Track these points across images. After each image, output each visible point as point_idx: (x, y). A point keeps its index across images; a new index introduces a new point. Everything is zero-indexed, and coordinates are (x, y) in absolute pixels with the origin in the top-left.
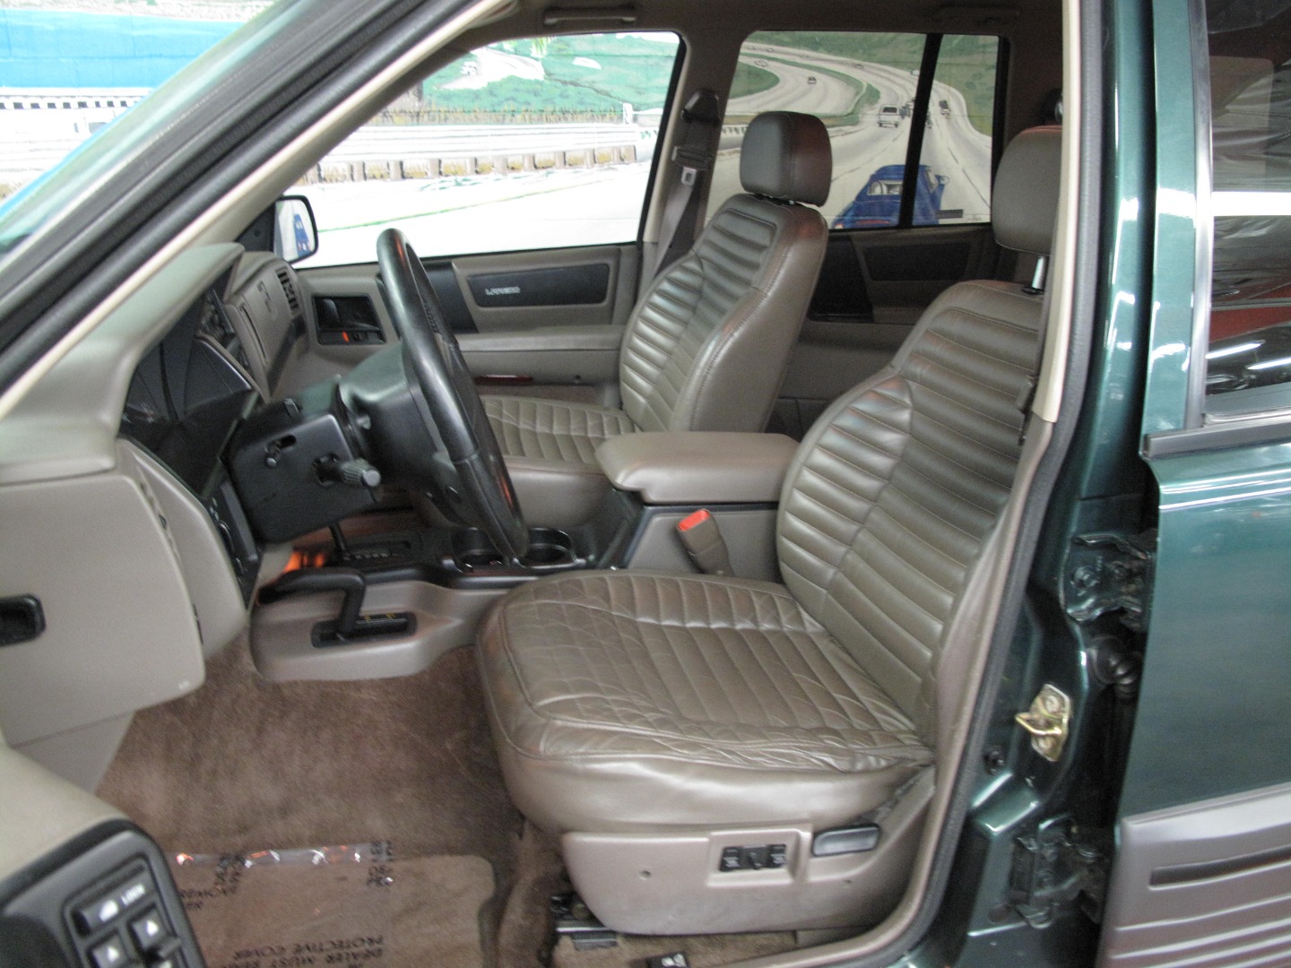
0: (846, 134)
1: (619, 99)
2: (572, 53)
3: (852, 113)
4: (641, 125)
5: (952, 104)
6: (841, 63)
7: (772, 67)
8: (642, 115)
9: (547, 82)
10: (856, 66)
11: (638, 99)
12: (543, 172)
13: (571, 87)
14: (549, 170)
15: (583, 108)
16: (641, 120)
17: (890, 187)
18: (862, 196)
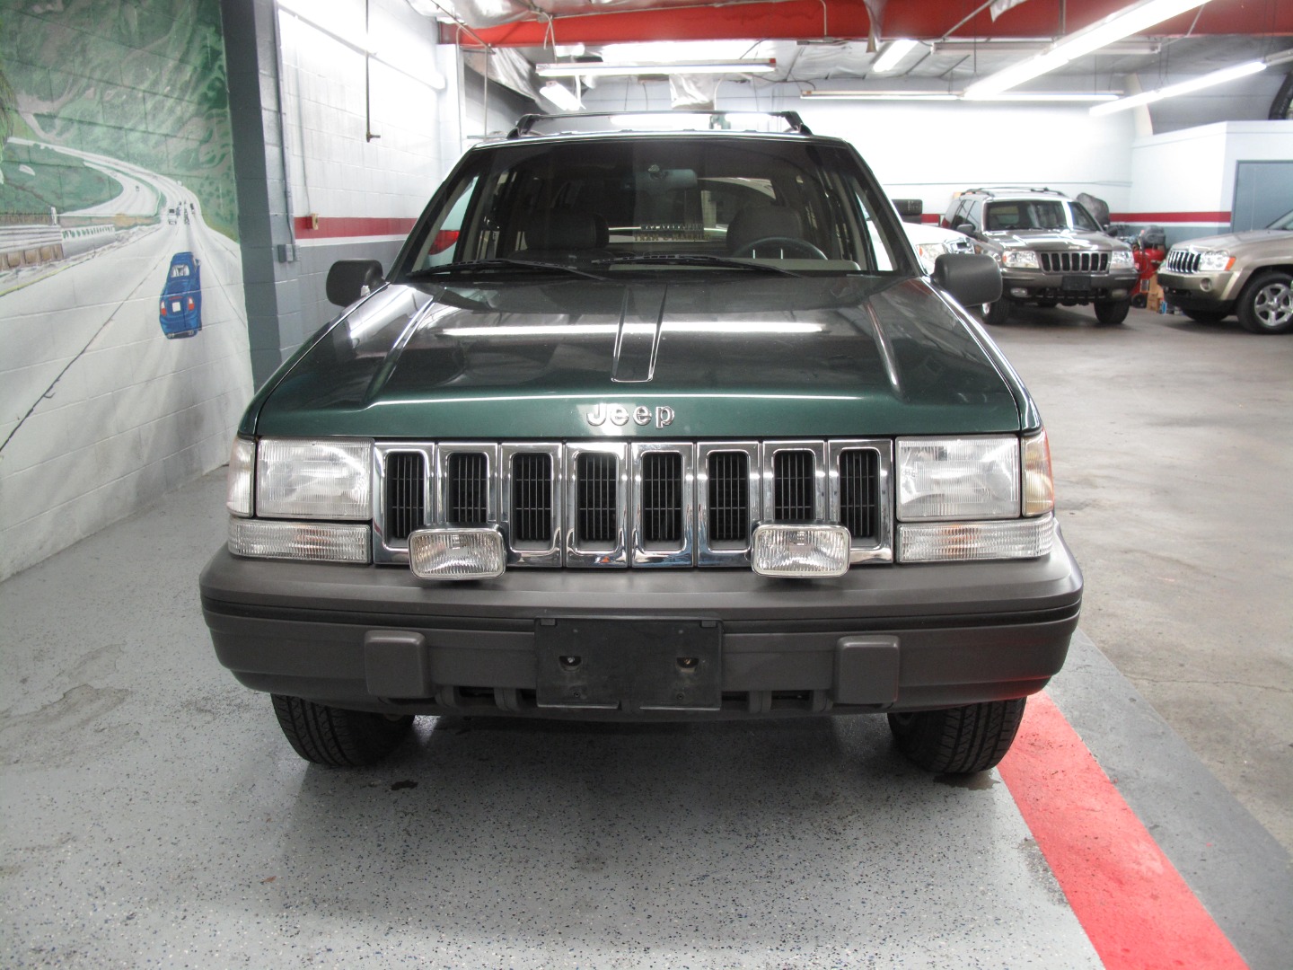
0: (157, 230)
1: (49, 204)
2: (17, 160)
3: (156, 215)
4: (63, 227)
5: (195, 206)
6: (149, 175)
7: (119, 178)
8: (64, 217)
9: (6, 186)
10: (155, 177)
11: (59, 203)
12: (14, 270)
13: (20, 191)
14: (18, 268)
15: (28, 211)
16: (62, 221)
17: (179, 270)
18: (170, 279)
